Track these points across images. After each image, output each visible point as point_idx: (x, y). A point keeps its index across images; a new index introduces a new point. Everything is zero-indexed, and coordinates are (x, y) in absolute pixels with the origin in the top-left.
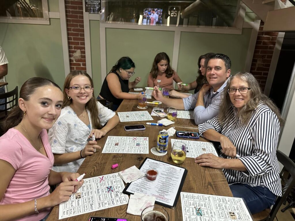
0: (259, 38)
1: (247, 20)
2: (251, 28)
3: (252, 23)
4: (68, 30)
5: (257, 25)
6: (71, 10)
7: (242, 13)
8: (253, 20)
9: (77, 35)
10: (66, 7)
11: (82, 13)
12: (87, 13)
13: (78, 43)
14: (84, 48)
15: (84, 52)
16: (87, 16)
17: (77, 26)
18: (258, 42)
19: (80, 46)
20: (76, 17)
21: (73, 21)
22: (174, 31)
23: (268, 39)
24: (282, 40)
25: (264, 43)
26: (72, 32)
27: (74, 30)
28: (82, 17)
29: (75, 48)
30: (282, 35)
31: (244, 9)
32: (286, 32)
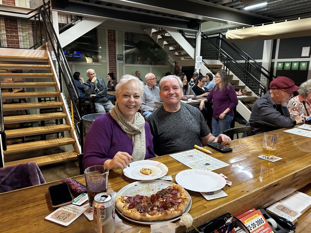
1: (171, 63)
2: (172, 65)
4: (110, 67)
6: (111, 59)
7: (169, 60)
8: (173, 63)
11: (116, 60)
12: (118, 60)
16: (118, 62)
17: (113, 66)
20: (113, 62)
21: (111, 64)
24: (181, 69)
28: (116, 62)
30: (181, 67)
31: (170, 59)
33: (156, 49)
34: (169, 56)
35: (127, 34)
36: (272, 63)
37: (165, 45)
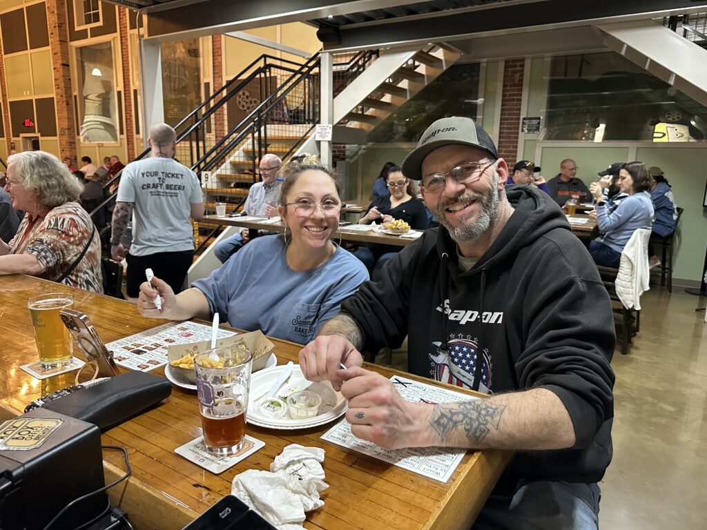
6: (505, 131)
9: (508, 156)
10: (501, 128)
11: (518, 133)
16: (523, 136)
17: (509, 147)
20: (510, 138)
21: (506, 142)
22: (628, 148)
26: (503, 153)
27: (505, 152)
28: (517, 138)
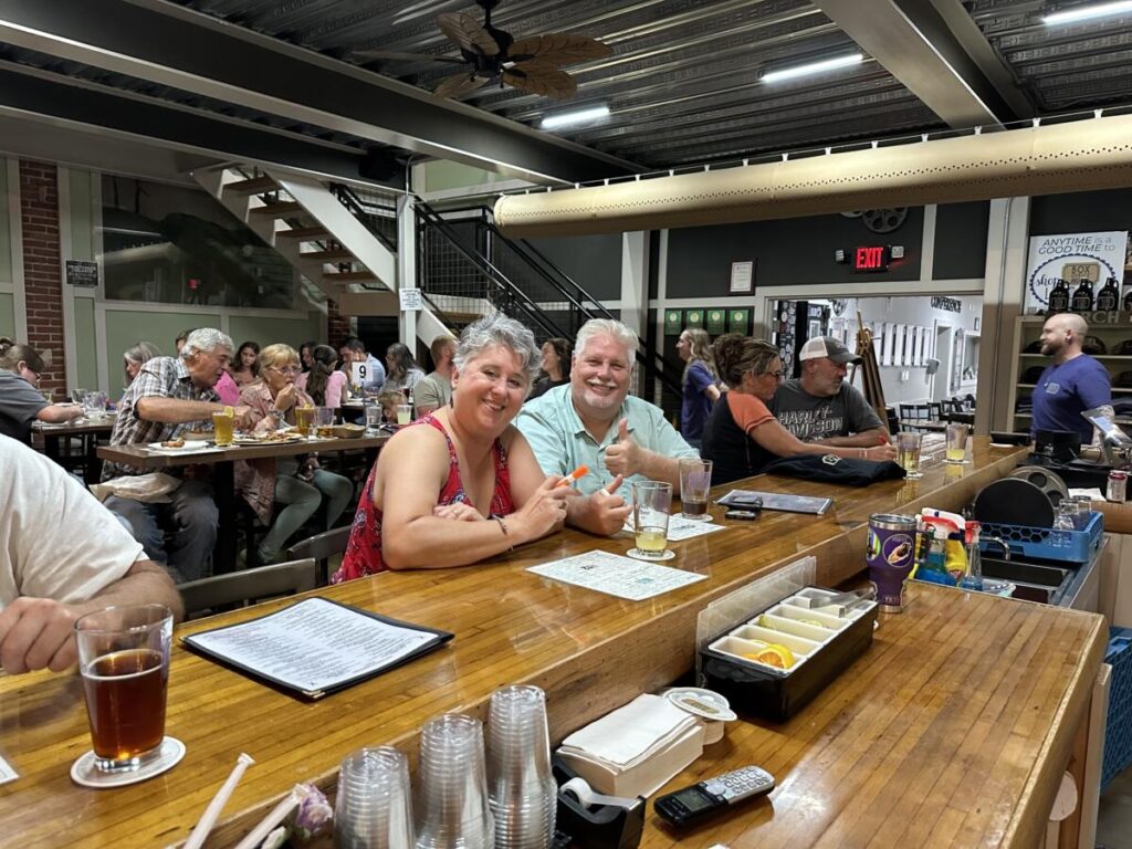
0: (330, 324)
1: (311, 301)
2: (319, 312)
3: (318, 305)
4: (28, 313)
5: (324, 308)
6: (33, 279)
7: (305, 293)
8: (319, 302)
10: (26, 275)
11: (59, 285)
12: (71, 286)
13: (47, 338)
14: (62, 346)
15: (62, 354)
16: (69, 292)
18: (330, 330)
19: (51, 341)
20: (46, 291)
23: (340, 325)
24: (356, 326)
25: (337, 331)
26: (37, 317)
27: (40, 314)
29: (39, 346)
30: (354, 320)
31: (306, 288)
32: (359, 317)
33: (248, 250)
34: (303, 277)
35: (111, 183)
36: (649, 310)
37: (280, 234)
